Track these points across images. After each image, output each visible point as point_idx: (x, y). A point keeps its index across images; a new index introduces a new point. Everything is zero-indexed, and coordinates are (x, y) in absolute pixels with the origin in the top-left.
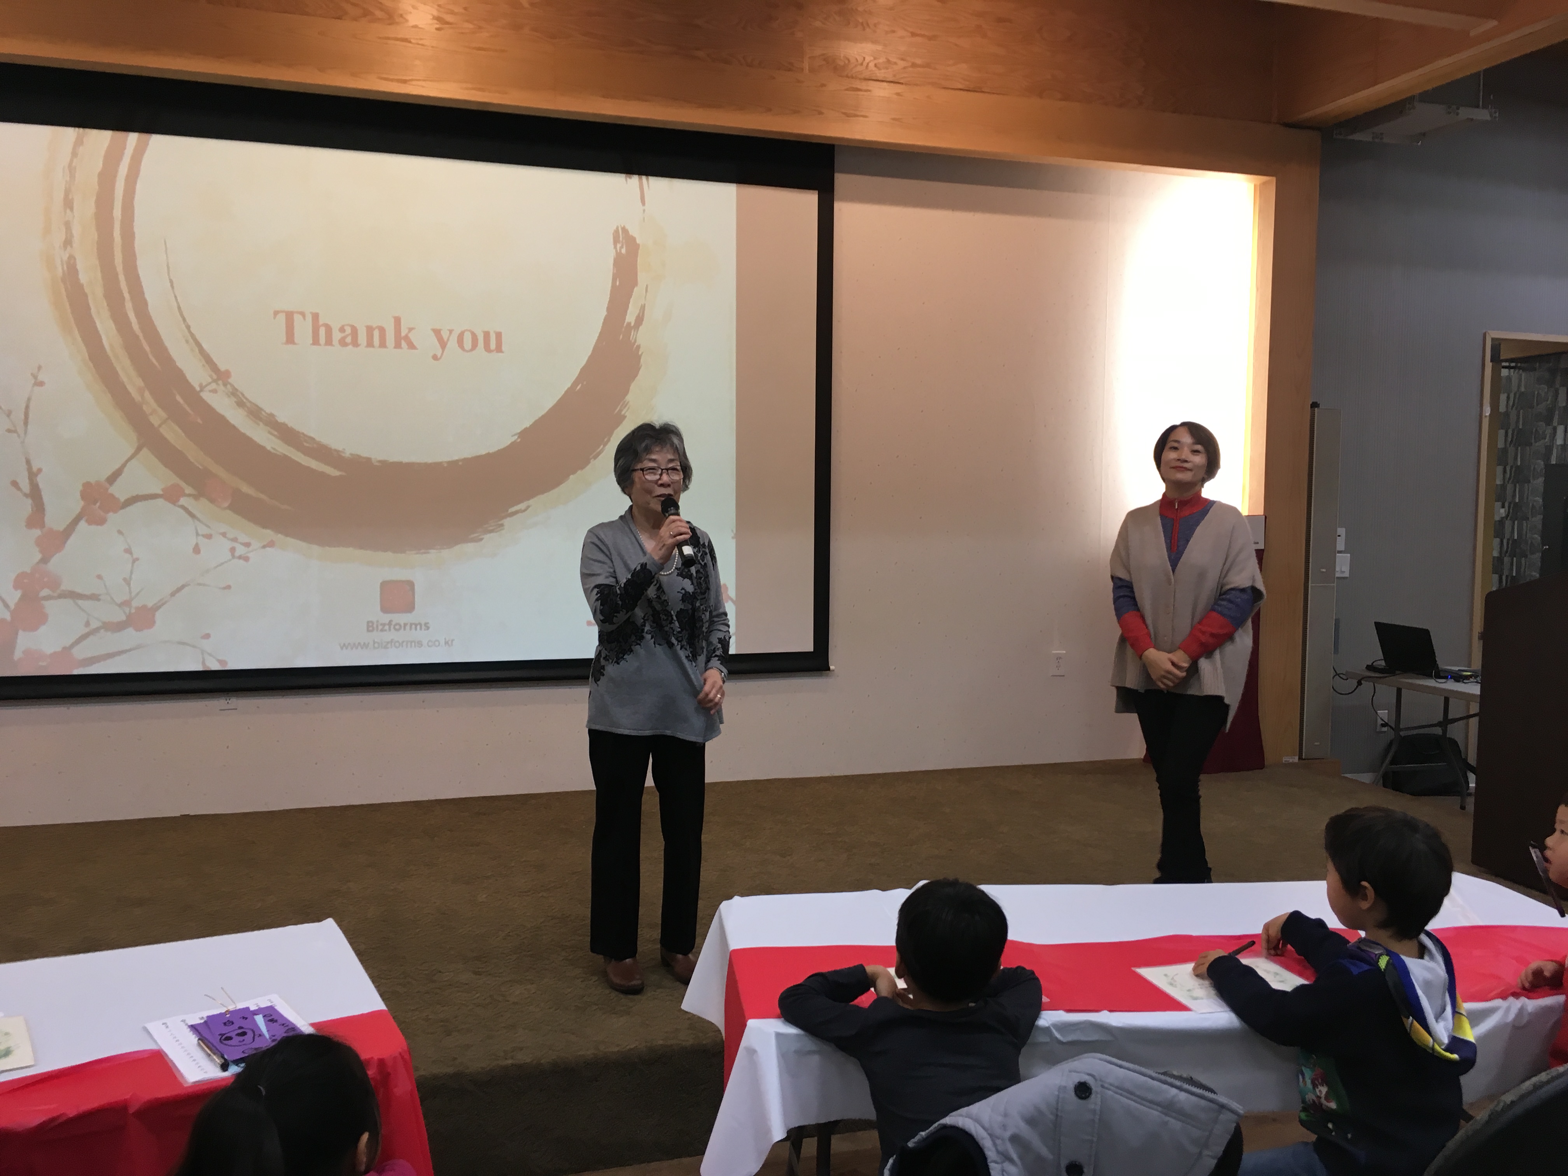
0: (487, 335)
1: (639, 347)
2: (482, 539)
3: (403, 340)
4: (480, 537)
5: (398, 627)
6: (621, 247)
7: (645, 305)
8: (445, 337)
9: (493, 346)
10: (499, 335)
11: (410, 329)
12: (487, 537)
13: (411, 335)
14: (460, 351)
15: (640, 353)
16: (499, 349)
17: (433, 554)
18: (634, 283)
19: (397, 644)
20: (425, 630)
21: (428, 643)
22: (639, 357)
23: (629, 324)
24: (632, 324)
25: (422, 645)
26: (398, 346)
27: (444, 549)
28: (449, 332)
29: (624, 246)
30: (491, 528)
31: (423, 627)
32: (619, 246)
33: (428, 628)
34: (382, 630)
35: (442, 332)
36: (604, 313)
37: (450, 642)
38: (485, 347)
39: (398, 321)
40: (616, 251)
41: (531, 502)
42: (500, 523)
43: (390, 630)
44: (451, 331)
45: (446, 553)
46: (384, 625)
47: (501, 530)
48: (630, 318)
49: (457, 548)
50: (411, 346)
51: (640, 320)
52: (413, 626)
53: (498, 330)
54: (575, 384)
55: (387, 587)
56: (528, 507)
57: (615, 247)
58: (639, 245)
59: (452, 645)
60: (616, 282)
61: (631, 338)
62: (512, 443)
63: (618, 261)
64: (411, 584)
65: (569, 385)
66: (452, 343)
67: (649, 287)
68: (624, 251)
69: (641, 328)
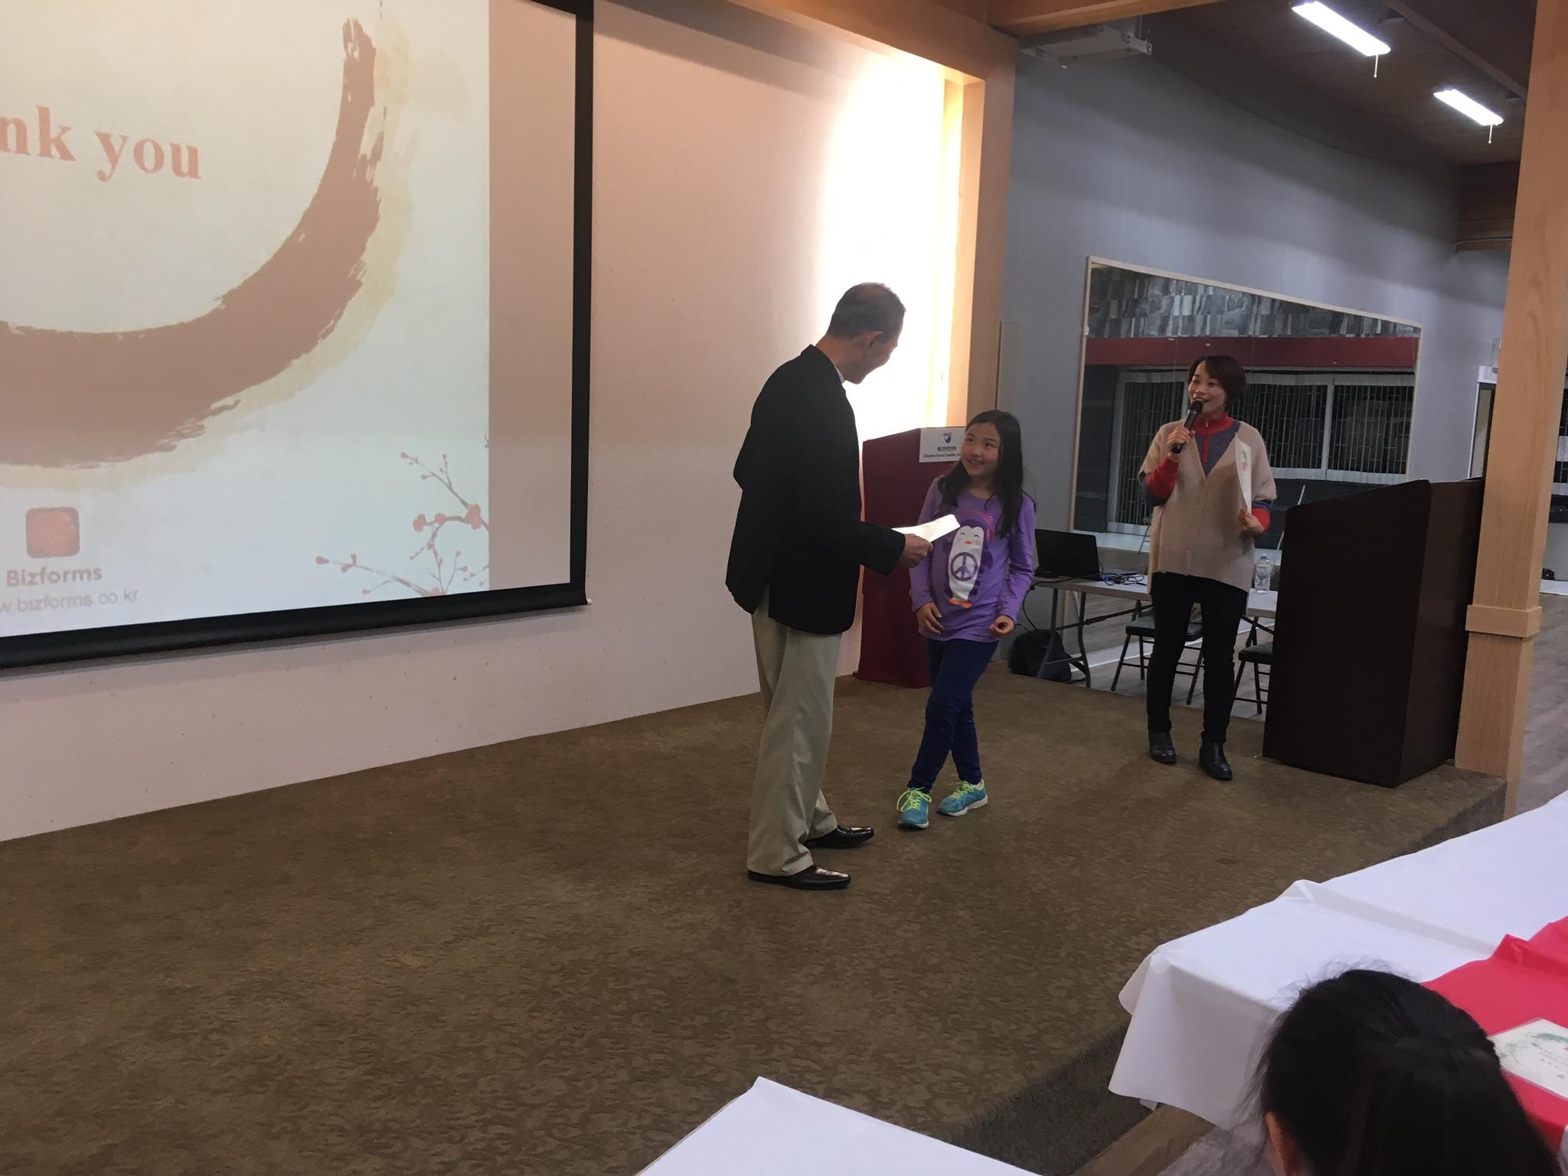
0: (176, 150)
1: (376, 190)
2: (172, 448)
3: (54, 145)
4: (173, 444)
5: (55, 578)
6: (353, 50)
7: (383, 134)
8: (117, 148)
9: (185, 168)
10: (193, 153)
11: (65, 130)
12: (182, 444)
13: (63, 138)
14: (138, 169)
15: (378, 199)
16: (194, 173)
17: (104, 469)
18: (370, 102)
19: (55, 603)
20: (95, 579)
21: (100, 597)
22: (377, 204)
23: (364, 156)
24: (369, 157)
25: (91, 602)
26: (45, 152)
27: (119, 460)
28: (121, 140)
29: (357, 47)
30: (188, 431)
31: (93, 576)
32: (350, 46)
33: (100, 576)
34: (31, 583)
35: (113, 140)
36: (333, 137)
37: (131, 597)
38: (174, 170)
39: (44, 114)
40: (348, 54)
41: (242, 395)
42: (199, 423)
43: (43, 581)
44: (124, 139)
45: (124, 468)
46: (33, 575)
47: (199, 435)
48: (366, 148)
49: (139, 461)
50: (66, 155)
51: (377, 153)
52: (78, 575)
53: (193, 144)
54: (296, 233)
55: (37, 519)
56: (237, 403)
57: (346, 48)
58: (375, 50)
59: (135, 598)
60: (347, 97)
61: (367, 176)
62: (216, 312)
63: (350, 66)
64: (73, 514)
65: (288, 232)
66: (127, 157)
67: (388, 111)
68: (356, 54)
69: (379, 163)
